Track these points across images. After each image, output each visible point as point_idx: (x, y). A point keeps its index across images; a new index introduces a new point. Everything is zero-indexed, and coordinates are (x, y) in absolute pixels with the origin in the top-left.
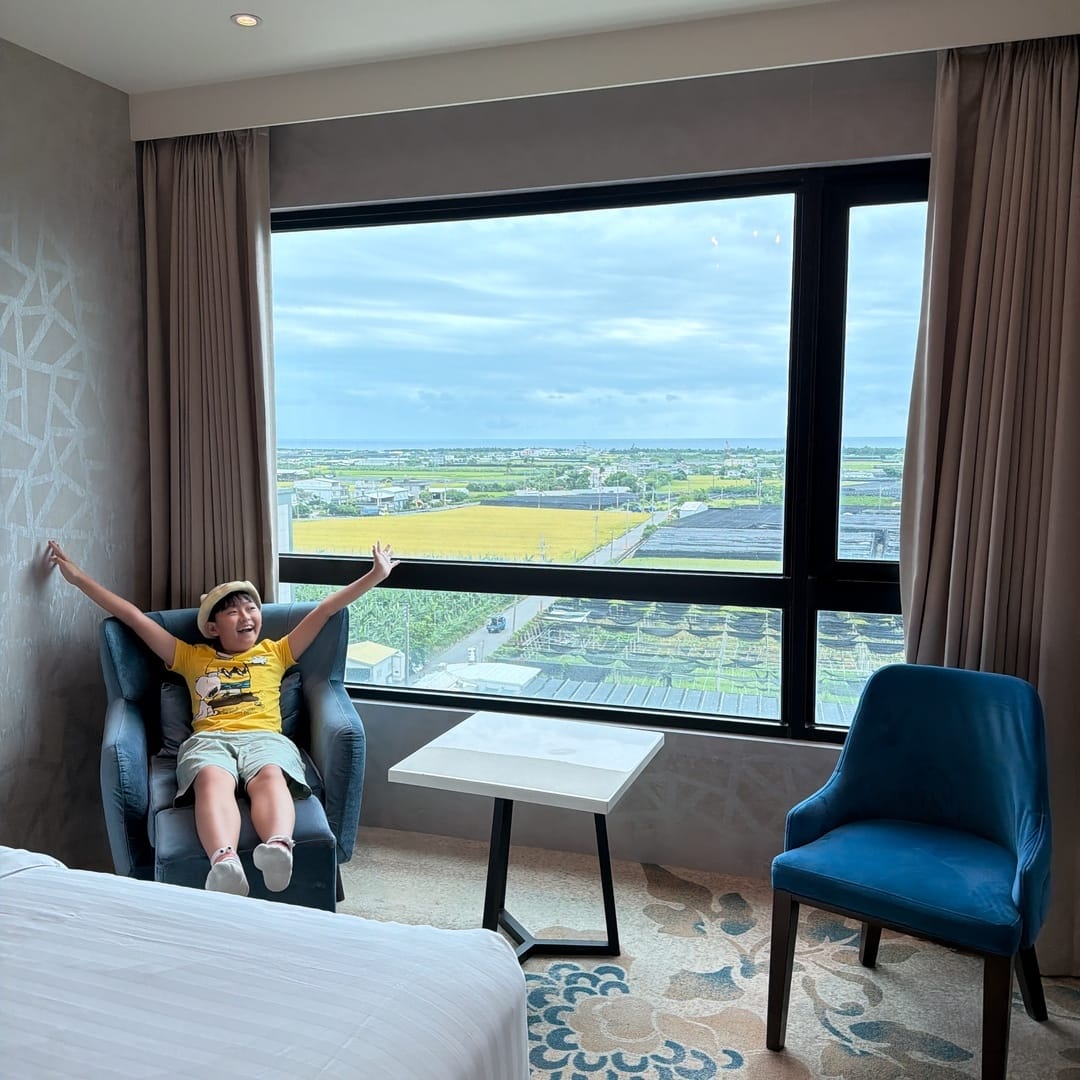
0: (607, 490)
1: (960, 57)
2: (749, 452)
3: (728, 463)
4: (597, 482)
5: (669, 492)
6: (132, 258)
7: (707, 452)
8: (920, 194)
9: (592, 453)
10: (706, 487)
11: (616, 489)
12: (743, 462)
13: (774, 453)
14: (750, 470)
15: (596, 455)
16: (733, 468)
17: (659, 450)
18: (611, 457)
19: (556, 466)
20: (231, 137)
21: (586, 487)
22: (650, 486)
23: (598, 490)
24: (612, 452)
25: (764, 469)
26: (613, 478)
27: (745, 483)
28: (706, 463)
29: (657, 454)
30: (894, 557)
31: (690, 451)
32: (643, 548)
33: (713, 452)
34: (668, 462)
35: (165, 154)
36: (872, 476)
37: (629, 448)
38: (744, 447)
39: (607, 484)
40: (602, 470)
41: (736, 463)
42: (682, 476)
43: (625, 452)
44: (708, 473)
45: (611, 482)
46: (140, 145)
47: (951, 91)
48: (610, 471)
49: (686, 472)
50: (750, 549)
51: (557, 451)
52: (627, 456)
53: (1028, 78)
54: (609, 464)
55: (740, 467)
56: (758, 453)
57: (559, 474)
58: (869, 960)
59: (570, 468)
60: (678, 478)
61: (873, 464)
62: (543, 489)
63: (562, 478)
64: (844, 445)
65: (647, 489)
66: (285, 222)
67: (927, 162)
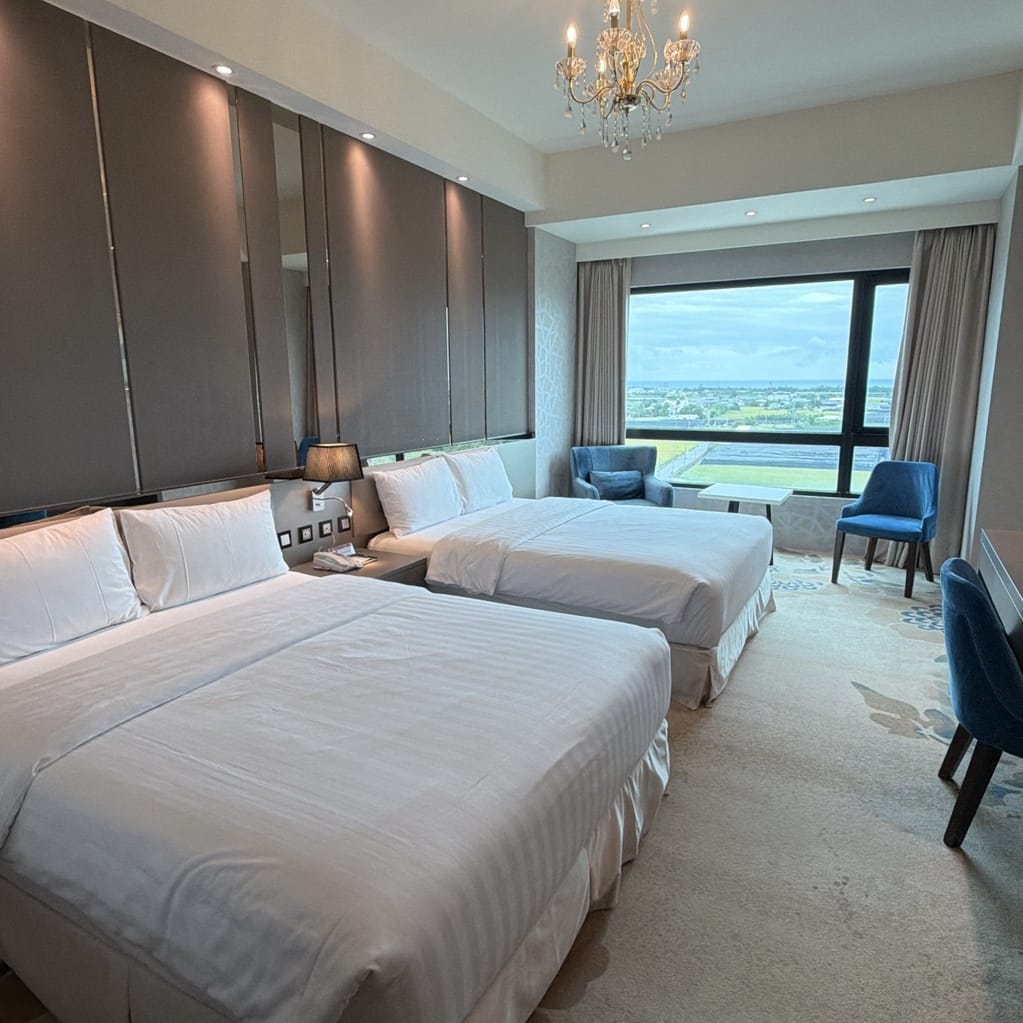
0: (681, 417)
1: (925, 233)
2: (786, 390)
3: (771, 398)
4: (674, 411)
5: (727, 419)
6: (575, 308)
7: (755, 390)
8: (906, 280)
9: (671, 391)
10: (754, 416)
11: (687, 417)
12: (782, 397)
13: (805, 390)
14: (787, 403)
15: (674, 392)
16: (774, 402)
17: (719, 389)
18: (684, 394)
19: (645, 400)
20: (617, 260)
21: (666, 415)
22: (713, 414)
23: (675, 417)
24: (686, 390)
25: (797, 403)
26: (687, 409)
27: (784, 412)
28: (754, 398)
29: (719, 391)
30: (887, 425)
31: (742, 389)
32: (707, 458)
33: (760, 390)
34: (726, 397)
35: (588, 267)
36: (879, 408)
37: (697, 387)
38: (783, 386)
39: (681, 413)
40: (678, 403)
41: (777, 397)
42: (736, 408)
43: (695, 390)
44: (756, 406)
45: (684, 411)
46: (578, 263)
47: (920, 244)
48: (684, 403)
49: (740, 404)
50: (785, 460)
51: (645, 389)
52: (696, 393)
53: (951, 240)
54: (682, 398)
55: (780, 401)
56: (793, 391)
57: (647, 406)
58: (868, 568)
59: (655, 401)
60: (734, 409)
61: (881, 399)
62: (636, 416)
63: (649, 408)
64: (869, 385)
65: (711, 417)
66: (634, 291)
67: (909, 269)
